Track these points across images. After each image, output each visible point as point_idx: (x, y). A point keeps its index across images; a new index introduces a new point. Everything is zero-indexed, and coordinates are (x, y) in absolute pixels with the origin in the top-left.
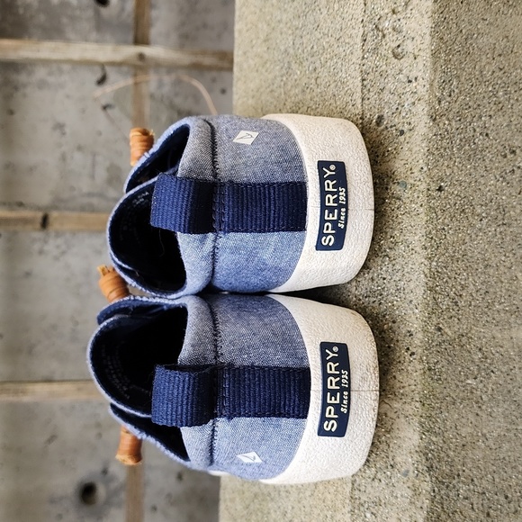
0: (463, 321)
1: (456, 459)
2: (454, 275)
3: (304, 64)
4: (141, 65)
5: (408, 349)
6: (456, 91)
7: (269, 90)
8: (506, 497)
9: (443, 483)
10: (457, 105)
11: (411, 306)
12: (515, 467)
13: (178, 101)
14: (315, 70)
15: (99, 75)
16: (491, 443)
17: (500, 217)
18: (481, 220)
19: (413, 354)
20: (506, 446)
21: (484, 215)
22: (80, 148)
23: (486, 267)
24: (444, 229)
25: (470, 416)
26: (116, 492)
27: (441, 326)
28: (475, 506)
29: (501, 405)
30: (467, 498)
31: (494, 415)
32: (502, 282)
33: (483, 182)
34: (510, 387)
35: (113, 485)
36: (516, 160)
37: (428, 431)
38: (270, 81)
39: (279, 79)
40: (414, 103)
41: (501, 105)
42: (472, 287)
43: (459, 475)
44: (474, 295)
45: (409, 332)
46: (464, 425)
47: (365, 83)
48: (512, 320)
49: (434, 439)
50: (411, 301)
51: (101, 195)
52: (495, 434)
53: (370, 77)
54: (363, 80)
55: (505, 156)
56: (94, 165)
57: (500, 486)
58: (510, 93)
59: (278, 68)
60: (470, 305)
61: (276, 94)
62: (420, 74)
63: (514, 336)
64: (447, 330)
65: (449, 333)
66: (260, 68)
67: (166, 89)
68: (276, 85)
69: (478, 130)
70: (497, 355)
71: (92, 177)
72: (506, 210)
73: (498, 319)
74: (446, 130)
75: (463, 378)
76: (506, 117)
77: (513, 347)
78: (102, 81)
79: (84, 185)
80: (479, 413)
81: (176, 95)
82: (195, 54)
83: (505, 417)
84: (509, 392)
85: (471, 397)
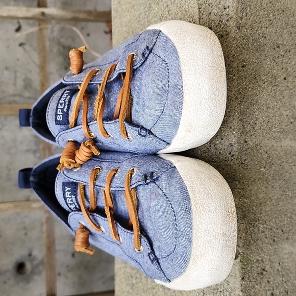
0: (258, 137)
1: (257, 211)
2: (252, 113)
3: (160, 4)
4: (43, 19)
5: (230, 153)
6: (249, 13)
7: (136, 21)
8: (282, 231)
9: (251, 224)
10: (250, 21)
11: (231, 130)
12: (286, 215)
13: (63, 40)
14: (167, 6)
15: (16, 26)
16: (273, 202)
17: (274, 81)
18: (264, 83)
19: (233, 156)
20: (281, 204)
21: (265, 80)
22: (7, 68)
23: (267, 108)
24: (246, 88)
25: (263, 188)
26: (37, 266)
27: (247, 140)
28: (267, 236)
29: (278, 182)
30: (263, 232)
31: (274, 187)
32: (276, 116)
33: (264, 63)
34: (282, 172)
35: (35, 262)
36: (280, 51)
37: (242, 197)
38: (137, 16)
39: (143, 14)
40: (228, 20)
41: (271, 22)
42: (261, 119)
43: (258, 220)
44: (262, 123)
45: (230, 144)
46: (260, 193)
47: (201, 10)
48: (281, 136)
49: (246, 201)
50: (231, 128)
51: (20, 95)
52: (275, 197)
53: (203, 7)
54: (199, 8)
55: (274, 49)
56: (15, 78)
57: (279, 225)
58: (276, 15)
59: (142, 8)
60: (261, 129)
61: (142, 23)
62: (231, 4)
63: (283, 145)
64: (250, 142)
65: (251, 144)
66: (130, 9)
67: (56, 34)
68: (141, 18)
69: (261, 35)
70: (275, 155)
71: (15, 85)
72: (276, 78)
73: (274, 136)
74: (245, 35)
75: (258, 168)
76: (274, 28)
77: (282, 151)
78: (18, 29)
79: (11, 90)
80: (267, 186)
81: (62, 37)
82: (74, 12)
83: (280, 188)
84: (281, 174)
85: (263, 178)
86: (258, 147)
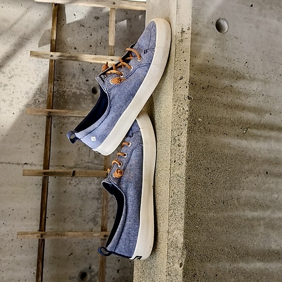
0: (195, 211)
1: (193, 246)
2: (193, 199)
6: (193, 155)
8: (207, 257)
9: (190, 252)
10: (193, 158)
12: (209, 249)
16: (202, 242)
17: (205, 185)
21: (200, 184)
23: (201, 197)
24: (190, 188)
26: (94, 276)
27: (189, 212)
28: (198, 258)
29: (205, 233)
30: (196, 256)
31: (203, 235)
32: (205, 201)
33: (200, 176)
36: (209, 171)
40: (183, 158)
43: (194, 250)
44: (198, 204)
46: (195, 237)
48: (208, 211)
49: (187, 240)
52: (204, 240)
53: (173, 151)
55: (206, 170)
57: (205, 254)
58: (207, 154)
60: (197, 207)
62: (184, 151)
63: (209, 215)
65: (191, 214)
69: (199, 164)
70: (204, 220)
73: (204, 211)
74: (191, 164)
75: (195, 225)
76: (206, 160)
77: (208, 218)
80: (199, 234)
83: (206, 236)
84: (208, 229)
85: (197, 230)
86: (195, 216)
